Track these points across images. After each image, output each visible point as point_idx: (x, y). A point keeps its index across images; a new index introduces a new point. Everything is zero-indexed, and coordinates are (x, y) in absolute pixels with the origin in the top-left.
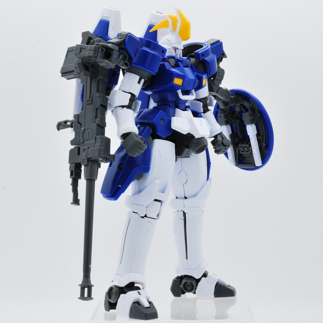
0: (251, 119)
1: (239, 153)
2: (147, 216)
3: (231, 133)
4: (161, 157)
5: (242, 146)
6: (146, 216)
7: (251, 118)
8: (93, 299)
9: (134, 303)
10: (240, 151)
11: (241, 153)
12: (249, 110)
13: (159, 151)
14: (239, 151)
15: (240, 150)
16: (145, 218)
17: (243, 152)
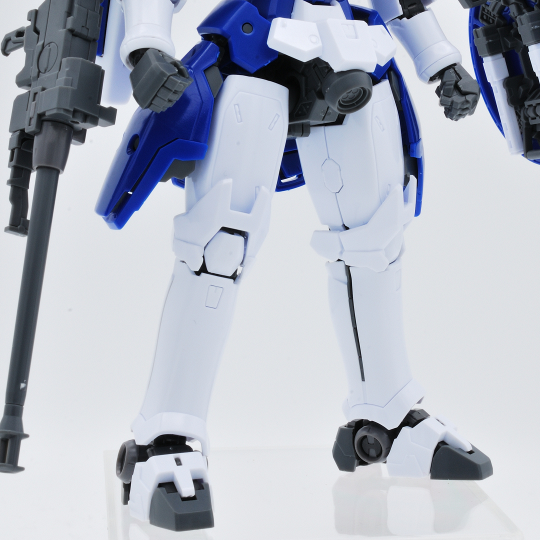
0: (534, 30)
1: (528, 124)
2: (209, 270)
3: (505, 73)
4: (241, 121)
5: (532, 105)
6: (203, 269)
7: (536, 27)
8: (22, 469)
9: (160, 485)
10: (530, 119)
11: (532, 122)
12: (535, 8)
13: (238, 105)
14: (526, 118)
15: (530, 117)
16: (203, 274)
17: (535, 118)
